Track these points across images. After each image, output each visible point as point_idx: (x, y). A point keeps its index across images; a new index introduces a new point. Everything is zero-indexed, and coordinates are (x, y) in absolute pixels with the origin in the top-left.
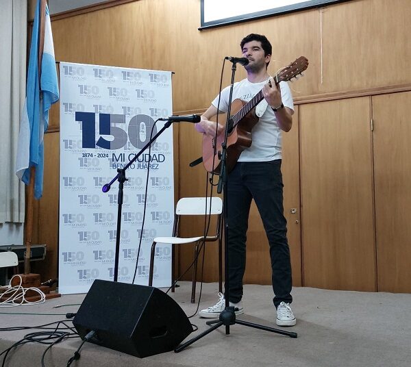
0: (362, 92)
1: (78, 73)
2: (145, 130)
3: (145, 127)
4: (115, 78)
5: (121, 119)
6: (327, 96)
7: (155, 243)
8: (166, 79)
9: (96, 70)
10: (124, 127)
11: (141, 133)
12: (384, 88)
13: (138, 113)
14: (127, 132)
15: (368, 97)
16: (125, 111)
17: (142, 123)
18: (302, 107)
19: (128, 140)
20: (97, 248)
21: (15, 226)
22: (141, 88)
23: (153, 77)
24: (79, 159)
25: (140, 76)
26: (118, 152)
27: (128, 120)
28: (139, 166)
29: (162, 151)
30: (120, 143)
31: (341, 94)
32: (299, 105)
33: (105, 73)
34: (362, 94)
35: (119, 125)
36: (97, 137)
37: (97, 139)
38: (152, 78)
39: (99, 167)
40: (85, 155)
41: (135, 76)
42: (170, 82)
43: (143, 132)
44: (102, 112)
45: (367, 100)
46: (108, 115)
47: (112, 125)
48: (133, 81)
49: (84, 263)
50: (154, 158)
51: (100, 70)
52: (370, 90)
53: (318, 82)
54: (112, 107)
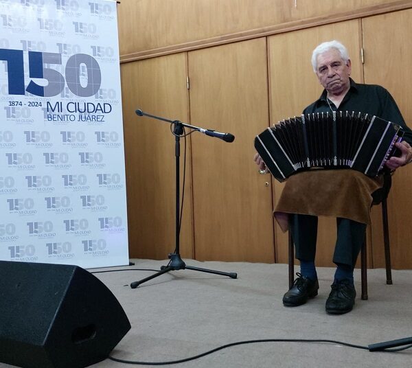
0: (347, 14)
2: (86, 73)
3: (86, 69)
5: (56, 59)
6: (303, 23)
8: (110, 10)
10: (61, 69)
11: (81, 77)
12: (377, 7)
13: (77, 52)
14: (64, 75)
15: (357, 21)
16: (60, 49)
17: (83, 65)
18: (271, 39)
19: (66, 86)
20: (32, 220)
22: (79, 20)
23: (93, 7)
24: (5, 108)
25: (77, 6)
26: (53, 100)
27: (65, 59)
28: (81, 117)
29: (108, 100)
30: (56, 89)
31: (320, 19)
32: (266, 37)
34: (349, 17)
35: (54, 67)
36: (27, 80)
37: (27, 83)
38: (92, 9)
39: (30, 118)
40: (12, 104)
41: (72, 5)
42: (114, 14)
43: (84, 75)
44: (33, 50)
45: (355, 24)
46: (40, 54)
47: (45, 66)
48: (70, 11)
49: (16, 238)
50: (99, 108)
52: (358, 11)
53: (291, 6)
54: (44, 43)
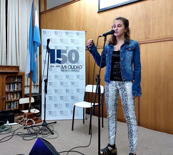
1: (48, 33)
2: (74, 56)
4: (62, 35)
5: (65, 51)
6: (154, 40)
7: (75, 106)
8: (83, 34)
9: (55, 32)
10: (66, 55)
13: (72, 49)
14: (67, 57)
16: (67, 48)
17: (73, 53)
18: (141, 45)
19: (68, 60)
21: (36, 86)
22: (73, 38)
23: (78, 34)
25: (73, 34)
26: (64, 65)
27: (68, 52)
28: (72, 70)
29: (81, 64)
33: (59, 33)
35: (64, 54)
37: (56, 60)
39: (56, 71)
40: (51, 66)
41: (71, 34)
42: (84, 36)
44: (58, 49)
46: (60, 50)
47: (62, 54)
48: (70, 36)
50: (78, 67)
51: (57, 32)
53: (149, 34)
54: (62, 47)
